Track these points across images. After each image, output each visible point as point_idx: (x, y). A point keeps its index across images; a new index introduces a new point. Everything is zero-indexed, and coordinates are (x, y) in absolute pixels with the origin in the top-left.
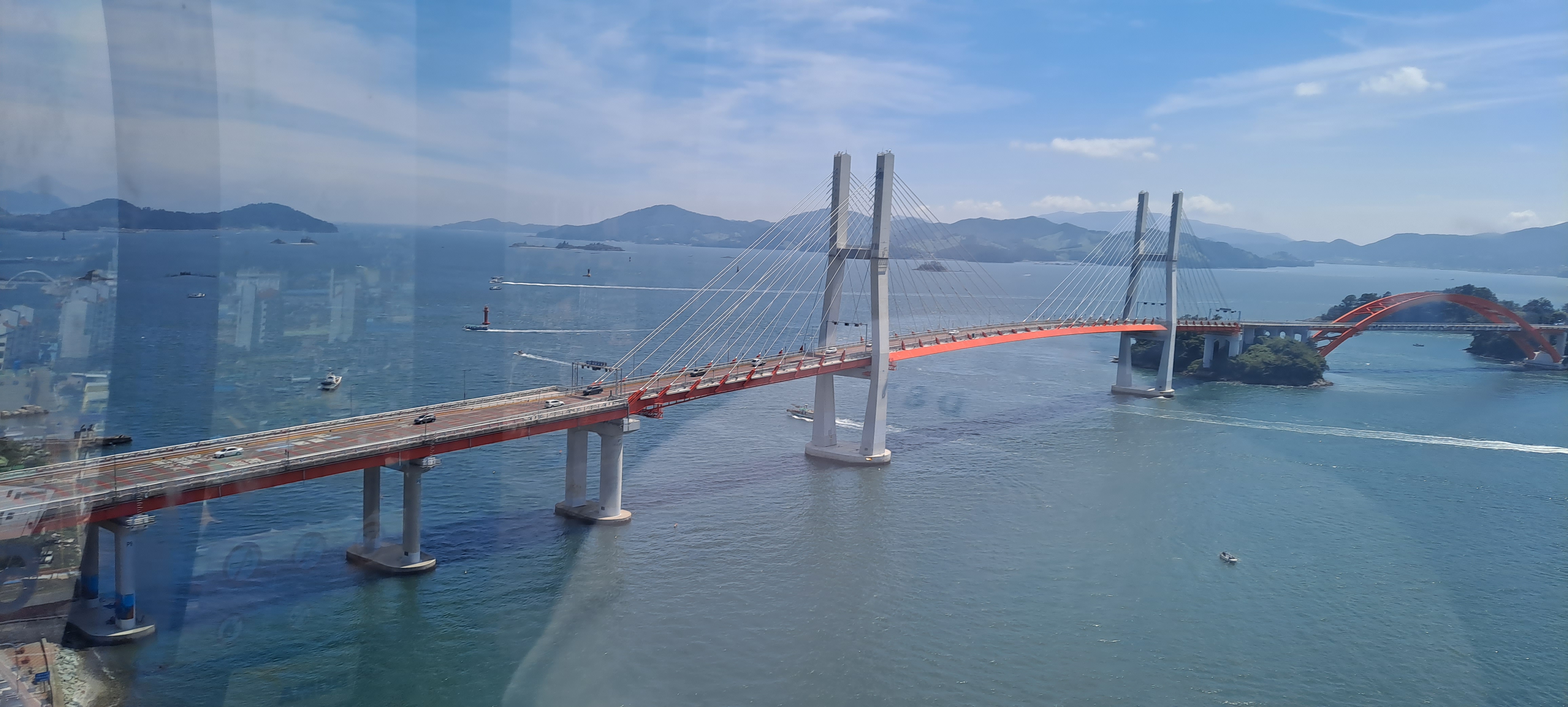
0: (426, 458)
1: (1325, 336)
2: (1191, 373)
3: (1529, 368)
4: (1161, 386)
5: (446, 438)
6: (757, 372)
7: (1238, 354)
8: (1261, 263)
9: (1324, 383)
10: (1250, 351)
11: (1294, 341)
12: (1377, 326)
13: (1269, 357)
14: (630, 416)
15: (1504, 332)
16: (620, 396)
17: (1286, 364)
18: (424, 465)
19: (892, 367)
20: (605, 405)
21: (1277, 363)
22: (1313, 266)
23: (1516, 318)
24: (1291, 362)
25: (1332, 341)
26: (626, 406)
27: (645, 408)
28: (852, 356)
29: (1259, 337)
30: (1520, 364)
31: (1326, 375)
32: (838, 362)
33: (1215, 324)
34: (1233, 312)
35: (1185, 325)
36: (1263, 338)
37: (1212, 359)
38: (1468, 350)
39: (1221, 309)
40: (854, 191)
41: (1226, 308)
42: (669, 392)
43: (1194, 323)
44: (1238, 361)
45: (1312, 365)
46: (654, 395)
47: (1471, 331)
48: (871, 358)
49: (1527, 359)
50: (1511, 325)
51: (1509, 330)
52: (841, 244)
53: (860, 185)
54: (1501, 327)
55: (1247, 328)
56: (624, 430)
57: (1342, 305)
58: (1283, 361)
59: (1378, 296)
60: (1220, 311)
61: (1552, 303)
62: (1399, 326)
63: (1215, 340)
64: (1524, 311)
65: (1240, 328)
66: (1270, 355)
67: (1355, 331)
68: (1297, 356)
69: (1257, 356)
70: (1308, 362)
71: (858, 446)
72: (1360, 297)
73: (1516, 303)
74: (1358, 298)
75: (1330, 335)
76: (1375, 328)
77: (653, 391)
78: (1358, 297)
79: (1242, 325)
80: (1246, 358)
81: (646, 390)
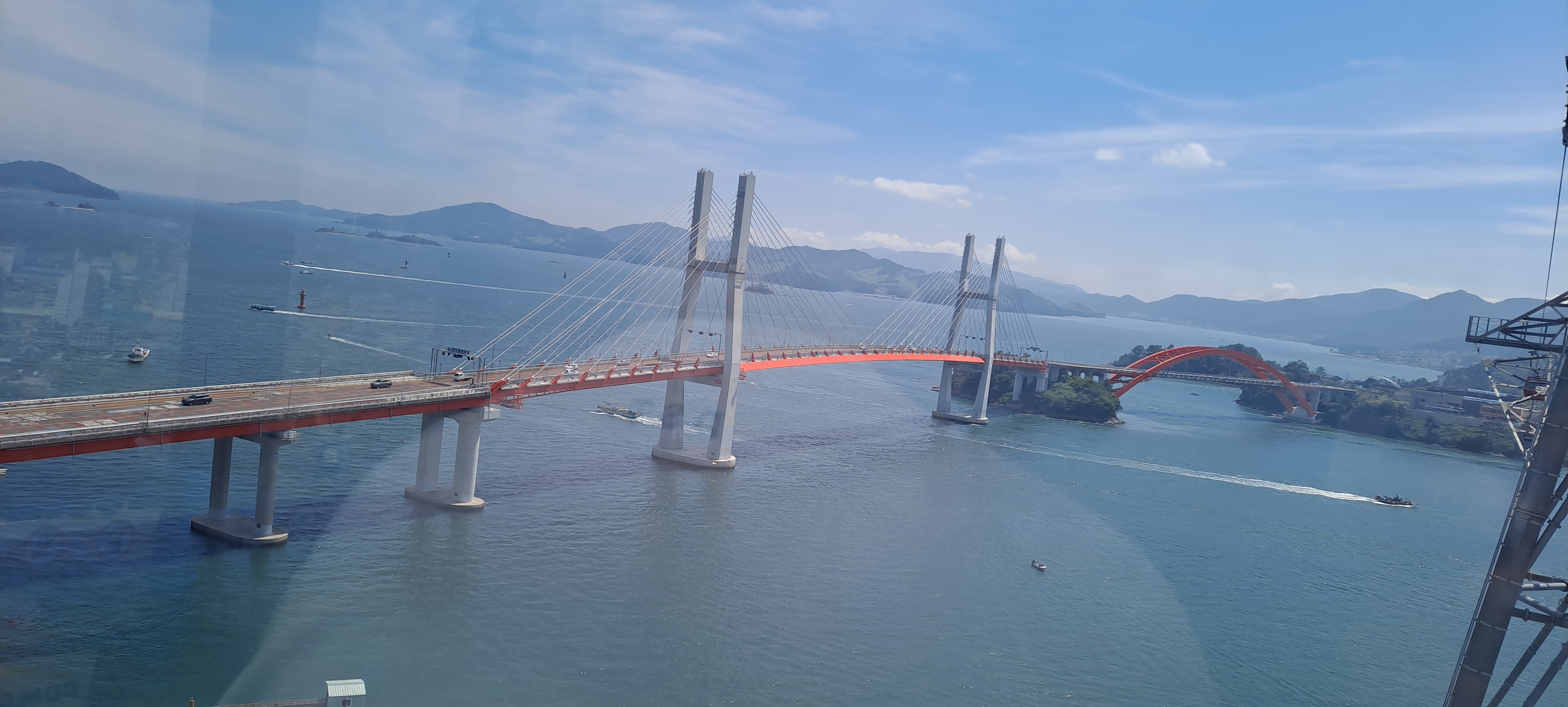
0: (287, 431)
1: (1120, 379)
2: (1002, 405)
3: (1287, 420)
4: (977, 413)
5: (308, 412)
6: (616, 372)
7: (1044, 390)
8: (1060, 312)
9: (1118, 422)
10: (1054, 388)
11: (1093, 382)
12: (1164, 374)
13: (1071, 395)
14: (491, 405)
15: (1269, 387)
16: (482, 384)
17: (1085, 402)
18: (285, 437)
19: (742, 377)
20: (468, 392)
21: (1077, 400)
22: (1104, 317)
23: (1279, 376)
24: (1090, 400)
25: (1125, 384)
26: (488, 394)
27: (505, 398)
28: (705, 363)
29: (1062, 376)
30: (1281, 417)
31: (1119, 415)
32: (693, 368)
33: (1026, 361)
34: (1041, 351)
35: (1000, 360)
36: (1066, 377)
37: (1021, 393)
38: (1237, 401)
39: (1031, 348)
40: (715, 208)
41: (1036, 347)
42: (530, 385)
43: (1008, 359)
44: (1043, 396)
45: (1108, 405)
46: (515, 386)
47: (1241, 385)
48: (723, 366)
49: (1286, 412)
50: (1275, 381)
51: (1273, 385)
52: (700, 256)
53: (721, 203)
54: (1266, 383)
55: (1053, 367)
56: (484, 419)
57: (1132, 354)
58: (1082, 399)
59: (1163, 348)
60: (1030, 350)
61: (1308, 365)
62: (1181, 376)
63: (1024, 375)
64: (1284, 371)
65: (1047, 367)
66: (1072, 393)
67: (1146, 377)
68: (1096, 395)
69: (1061, 393)
70: (1104, 401)
71: (706, 451)
72: (1148, 348)
73: (1278, 363)
74: (1145, 349)
75: (1123, 378)
76: (1162, 376)
77: (514, 382)
78: (1146, 347)
79: (1048, 364)
80: (1050, 393)
81: (508, 380)
